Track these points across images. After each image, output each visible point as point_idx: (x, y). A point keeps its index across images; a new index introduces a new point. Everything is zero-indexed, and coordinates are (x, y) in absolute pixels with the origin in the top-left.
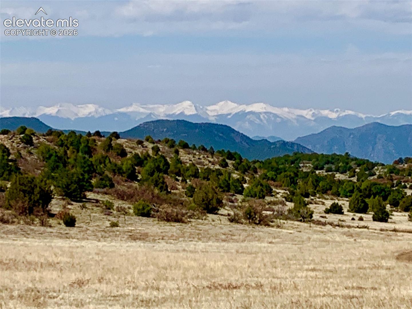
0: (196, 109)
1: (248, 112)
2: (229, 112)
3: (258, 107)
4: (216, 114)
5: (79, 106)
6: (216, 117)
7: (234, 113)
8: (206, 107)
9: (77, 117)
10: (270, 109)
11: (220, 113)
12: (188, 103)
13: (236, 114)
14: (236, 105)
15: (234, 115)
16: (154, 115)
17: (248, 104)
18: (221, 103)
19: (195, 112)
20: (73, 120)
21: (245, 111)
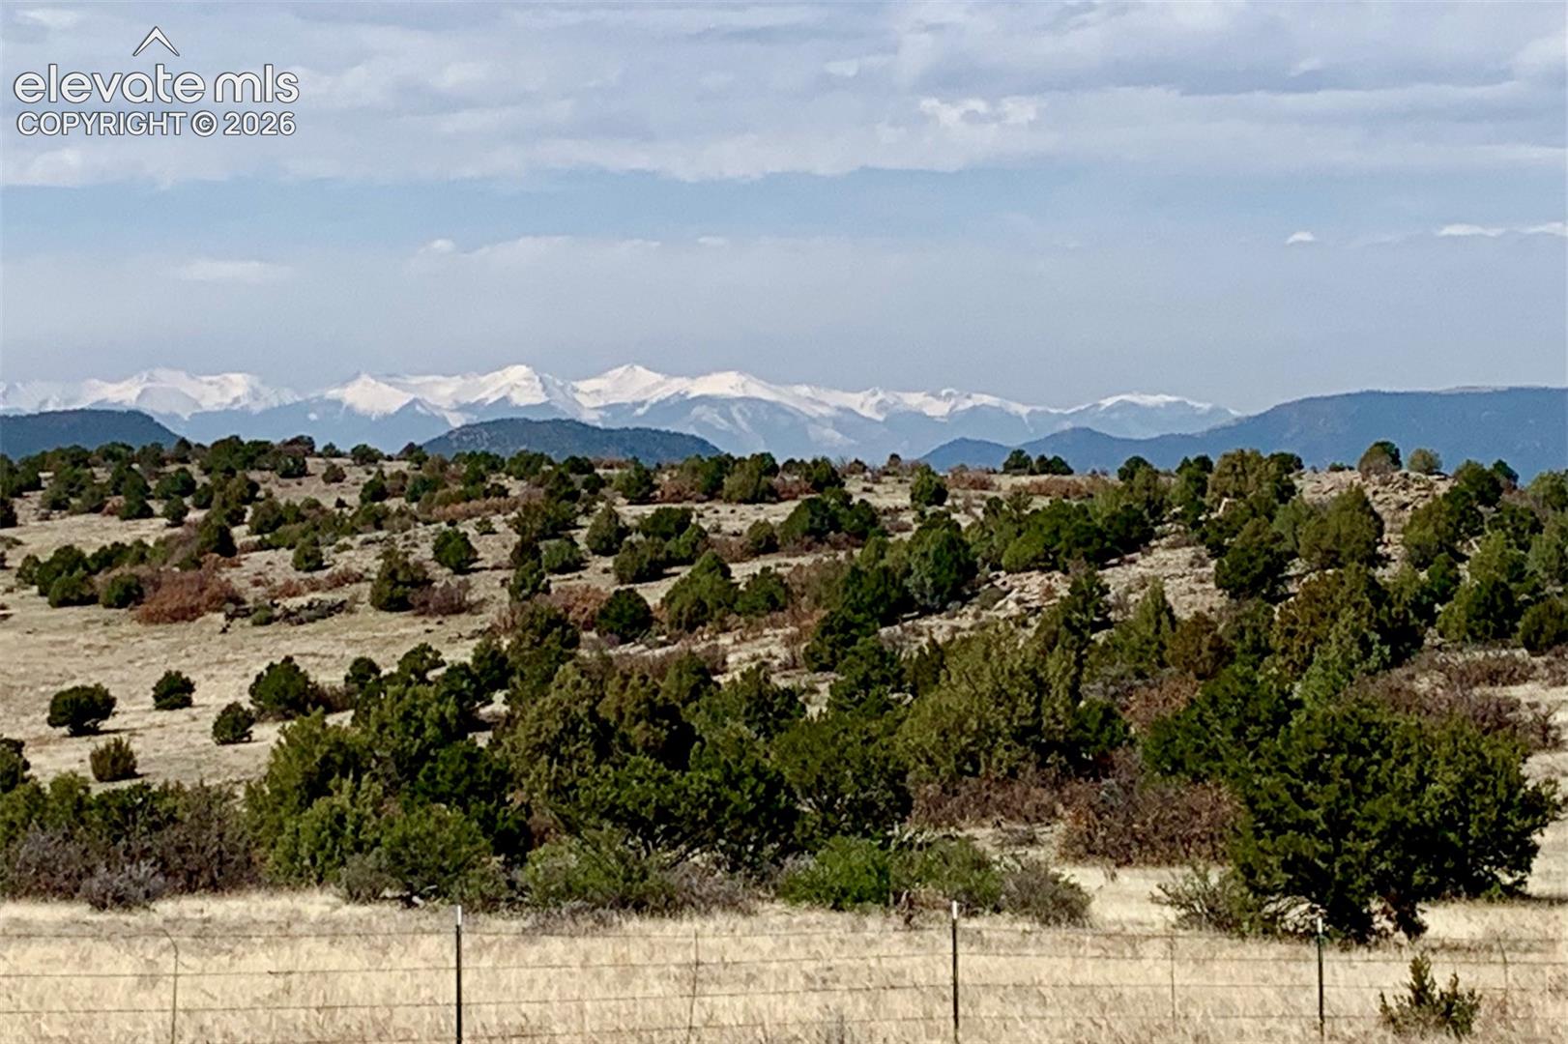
0: (545, 388)
1: (694, 399)
2: (639, 399)
3: (723, 384)
4: (602, 403)
5: (205, 379)
6: (603, 413)
7: (654, 401)
8: (574, 384)
9: (198, 411)
10: (758, 390)
11: (612, 402)
12: (522, 370)
13: (660, 402)
14: (659, 377)
15: (653, 406)
16: (422, 406)
17: (693, 375)
18: (615, 371)
19: (542, 398)
20: (186, 418)
21: (687, 393)
